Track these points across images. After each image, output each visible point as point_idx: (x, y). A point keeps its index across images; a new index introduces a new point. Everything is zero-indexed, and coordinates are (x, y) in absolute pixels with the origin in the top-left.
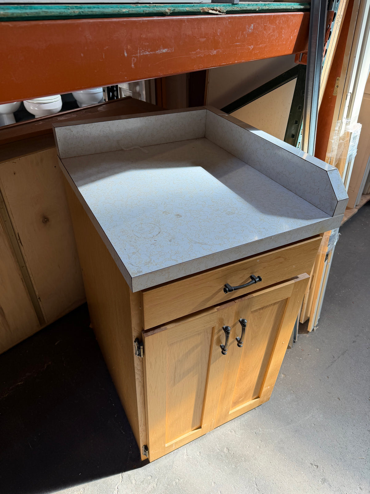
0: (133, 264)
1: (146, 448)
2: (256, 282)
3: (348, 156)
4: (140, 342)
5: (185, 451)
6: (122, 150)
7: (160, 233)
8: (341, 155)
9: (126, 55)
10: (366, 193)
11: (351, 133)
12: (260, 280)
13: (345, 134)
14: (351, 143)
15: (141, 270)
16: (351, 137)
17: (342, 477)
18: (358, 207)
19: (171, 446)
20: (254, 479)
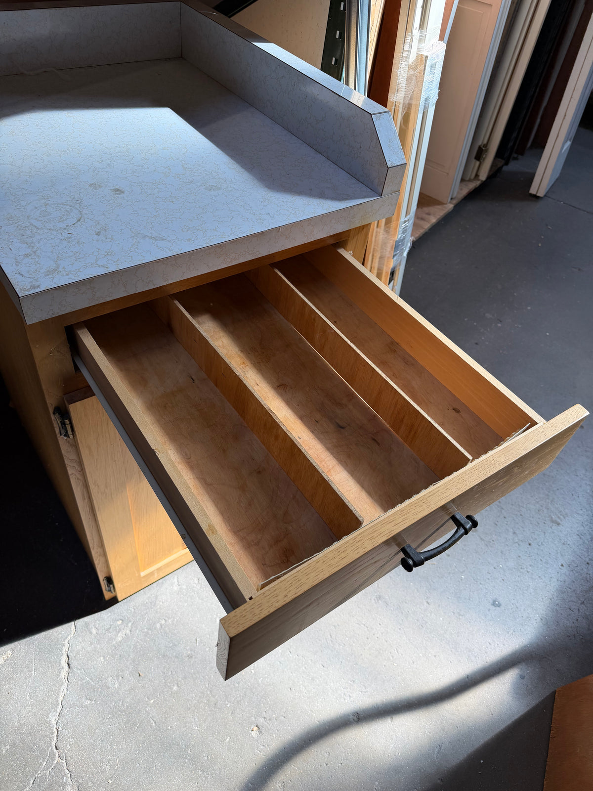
0: (22, 273)
1: (109, 580)
3: (422, 100)
4: (63, 413)
5: (176, 580)
6: (21, 74)
7: (79, 220)
8: (411, 98)
10: (467, 179)
11: (427, 57)
13: (417, 57)
15: (38, 284)
16: (427, 65)
18: (455, 202)
19: (152, 573)
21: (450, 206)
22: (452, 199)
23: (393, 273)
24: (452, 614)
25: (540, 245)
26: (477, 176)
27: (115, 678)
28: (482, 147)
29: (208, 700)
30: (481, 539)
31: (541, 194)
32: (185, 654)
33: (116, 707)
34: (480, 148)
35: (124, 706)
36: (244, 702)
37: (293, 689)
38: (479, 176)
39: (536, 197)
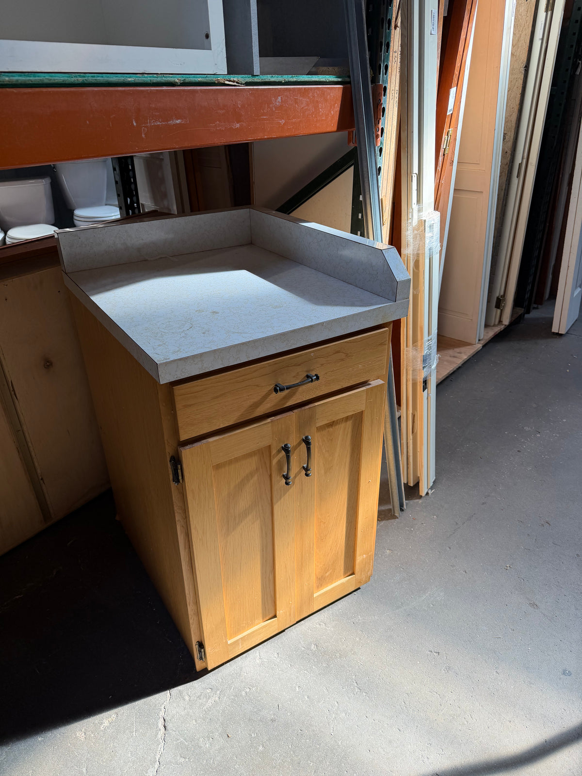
0: (158, 353)
1: (201, 645)
2: (312, 381)
3: (427, 250)
4: (176, 461)
5: (258, 654)
6: (146, 260)
7: (191, 328)
9: (135, 124)
10: (492, 324)
11: (425, 221)
12: (318, 378)
13: (418, 221)
14: (428, 235)
15: (168, 358)
16: (426, 226)
17: (472, 662)
18: (483, 342)
19: (236, 642)
20: (354, 677)
21: (479, 346)
22: (479, 340)
23: (425, 382)
24: (523, 682)
25: (568, 371)
26: (500, 322)
27: (206, 739)
28: (500, 297)
29: (292, 760)
30: (544, 615)
31: (563, 331)
32: (268, 719)
33: (207, 765)
34: (498, 298)
35: (214, 763)
36: (326, 762)
37: (371, 750)
38: (502, 322)
39: (559, 335)
